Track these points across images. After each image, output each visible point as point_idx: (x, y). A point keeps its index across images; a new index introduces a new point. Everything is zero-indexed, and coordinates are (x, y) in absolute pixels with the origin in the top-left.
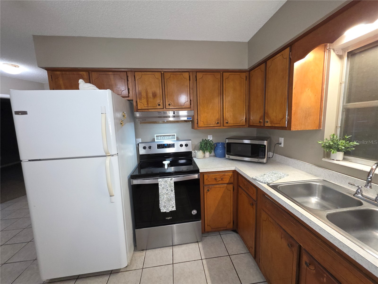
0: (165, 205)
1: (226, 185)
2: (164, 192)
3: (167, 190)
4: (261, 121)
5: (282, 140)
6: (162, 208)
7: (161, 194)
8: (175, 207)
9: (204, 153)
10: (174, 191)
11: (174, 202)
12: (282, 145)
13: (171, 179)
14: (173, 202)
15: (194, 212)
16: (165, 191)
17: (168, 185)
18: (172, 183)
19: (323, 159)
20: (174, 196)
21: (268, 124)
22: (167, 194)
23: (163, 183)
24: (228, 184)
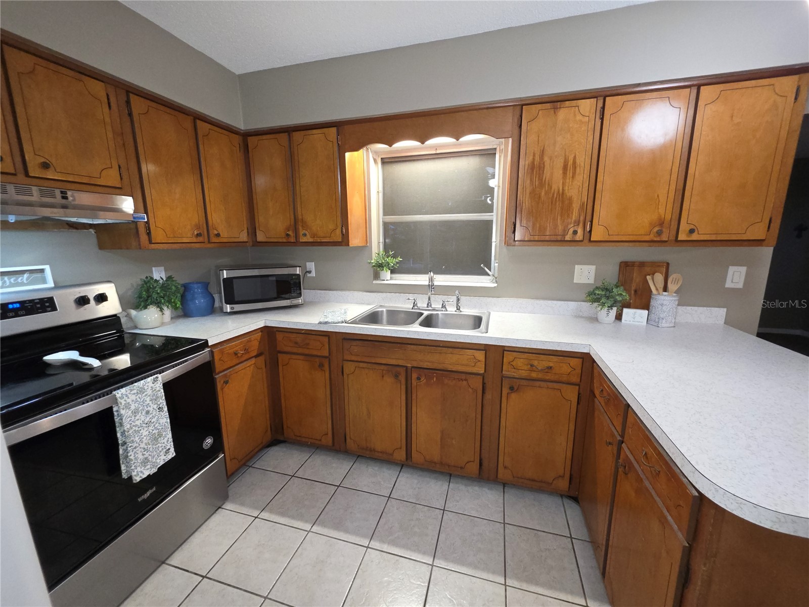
0: (147, 455)
1: (253, 361)
2: (138, 423)
3: (148, 412)
4: (290, 233)
5: (311, 266)
6: (139, 469)
7: (130, 432)
8: (172, 450)
9: (161, 310)
10: (166, 409)
11: (170, 435)
12: (313, 274)
13: (155, 380)
14: (166, 439)
15: (209, 441)
16: (143, 418)
17: (148, 399)
18: (158, 389)
19: (375, 282)
20: (169, 420)
21: (308, 239)
22: (148, 424)
23: (134, 397)
24: (256, 357)
